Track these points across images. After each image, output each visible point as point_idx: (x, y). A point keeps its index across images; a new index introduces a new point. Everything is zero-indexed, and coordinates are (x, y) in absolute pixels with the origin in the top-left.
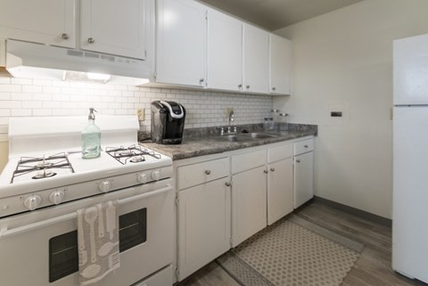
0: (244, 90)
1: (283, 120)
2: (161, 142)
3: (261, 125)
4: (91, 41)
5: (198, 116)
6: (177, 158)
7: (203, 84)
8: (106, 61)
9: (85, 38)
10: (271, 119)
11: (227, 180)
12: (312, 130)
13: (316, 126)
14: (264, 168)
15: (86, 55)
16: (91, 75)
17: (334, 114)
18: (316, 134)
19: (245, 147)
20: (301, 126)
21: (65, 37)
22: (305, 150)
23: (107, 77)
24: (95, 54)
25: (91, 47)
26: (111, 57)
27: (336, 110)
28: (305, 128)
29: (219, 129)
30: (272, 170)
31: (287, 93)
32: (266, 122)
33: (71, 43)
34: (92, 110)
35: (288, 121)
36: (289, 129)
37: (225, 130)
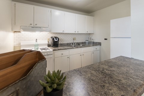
1: (91, 41)
2: (52, 47)
3: (85, 42)
4: (36, 25)
6: (54, 50)
7: (64, 32)
9: (35, 24)
10: (88, 41)
11: (68, 56)
12: (100, 44)
13: (101, 43)
14: (80, 54)
15: (35, 28)
16: (36, 32)
17: (105, 39)
18: (101, 45)
19: (73, 48)
20: (97, 42)
21: (31, 24)
22: (96, 50)
24: (37, 27)
25: (36, 26)
26: (40, 28)
27: (106, 38)
28: (98, 43)
29: (70, 43)
30: (83, 55)
32: (86, 41)
33: (32, 26)
34: (36, 39)
35: (93, 41)
36: (93, 43)
37: (72, 44)
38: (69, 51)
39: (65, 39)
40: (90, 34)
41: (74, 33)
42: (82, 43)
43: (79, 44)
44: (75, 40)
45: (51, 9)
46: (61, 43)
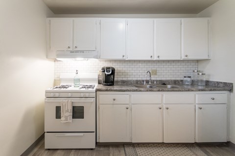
0: (155, 58)
1: (201, 78)
3: (182, 81)
4: (76, 47)
5: (131, 74)
7: (124, 58)
8: (82, 53)
9: (74, 46)
10: (190, 77)
12: (228, 87)
13: (232, 84)
14: (160, 106)
15: (75, 52)
16: (77, 59)
18: (231, 90)
20: (218, 83)
21: (69, 47)
22: (212, 101)
23: (83, 59)
24: (77, 52)
25: (76, 49)
26: (83, 52)
28: (221, 85)
29: (143, 81)
30: (167, 108)
31: (207, 58)
32: (185, 79)
33: (71, 49)
34: (77, 71)
35: (205, 78)
36: (206, 85)
37: (147, 82)
38: (130, 96)
39: (131, 71)
40: (198, 61)
41: (150, 59)
42: (175, 82)
43: (164, 84)
44: (156, 74)
45: (100, 19)
46: (124, 79)
